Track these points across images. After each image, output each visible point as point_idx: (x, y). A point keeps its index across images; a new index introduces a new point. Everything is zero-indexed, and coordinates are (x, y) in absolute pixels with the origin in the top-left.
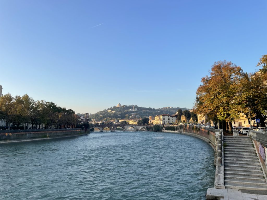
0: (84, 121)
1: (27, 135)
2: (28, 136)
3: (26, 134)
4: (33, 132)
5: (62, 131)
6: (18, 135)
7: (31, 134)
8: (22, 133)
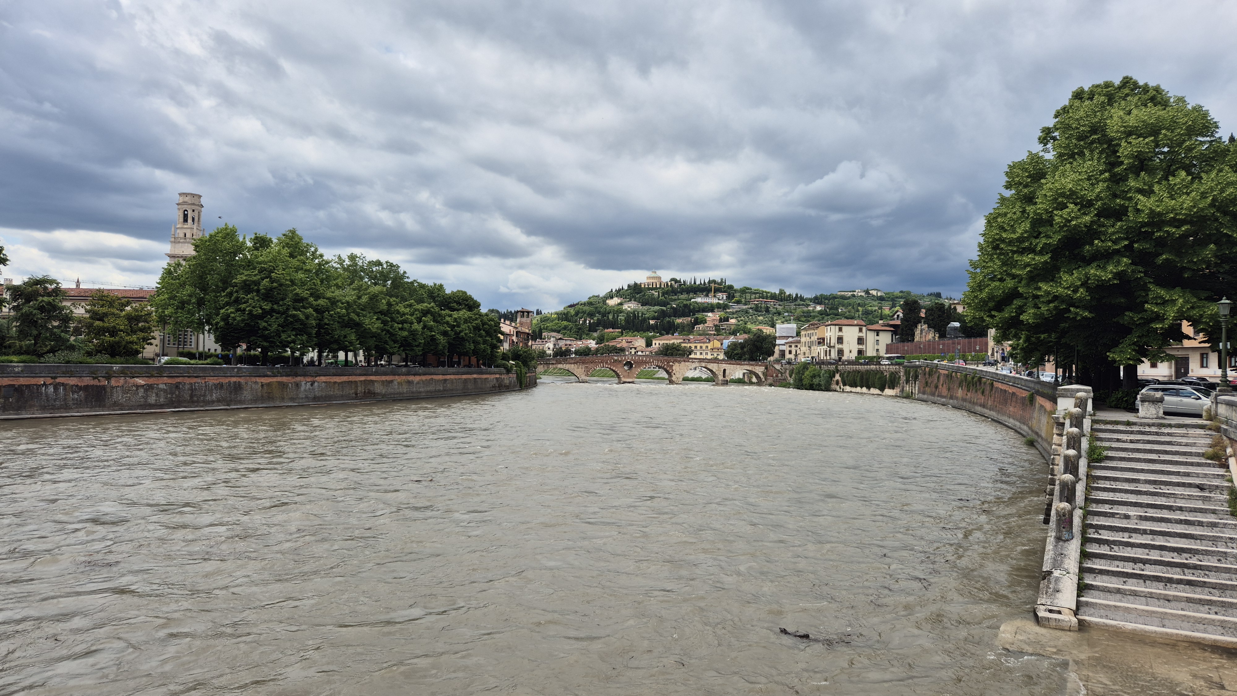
0: (514, 338)
1: (302, 389)
2: (305, 391)
3: (298, 385)
4: (323, 379)
5: (428, 377)
6: (269, 384)
7: (316, 384)
8: (284, 379)
